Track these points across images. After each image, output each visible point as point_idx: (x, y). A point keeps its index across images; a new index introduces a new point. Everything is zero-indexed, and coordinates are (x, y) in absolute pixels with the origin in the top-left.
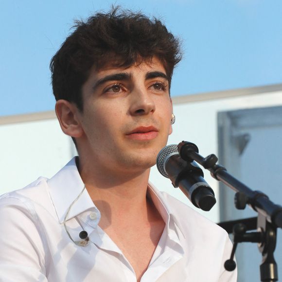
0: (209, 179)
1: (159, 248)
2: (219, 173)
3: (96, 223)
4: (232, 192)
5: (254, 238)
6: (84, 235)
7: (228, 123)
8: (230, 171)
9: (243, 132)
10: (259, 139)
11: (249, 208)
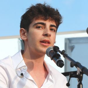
2: (65, 56)
6: (22, 74)
9: (73, 45)
11: (74, 67)
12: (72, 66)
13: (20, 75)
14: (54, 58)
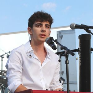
0: (55, 44)
1: (46, 58)
2: (57, 43)
3: (33, 53)
4: (60, 47)
5: (64, 56)
7: (59, 33)
8: (59, 43)
9: (62, 35)
10: (65, 36)
11: (63, 50)
12: (61, 49)
13: (29, 56)
14: (51, 45)
